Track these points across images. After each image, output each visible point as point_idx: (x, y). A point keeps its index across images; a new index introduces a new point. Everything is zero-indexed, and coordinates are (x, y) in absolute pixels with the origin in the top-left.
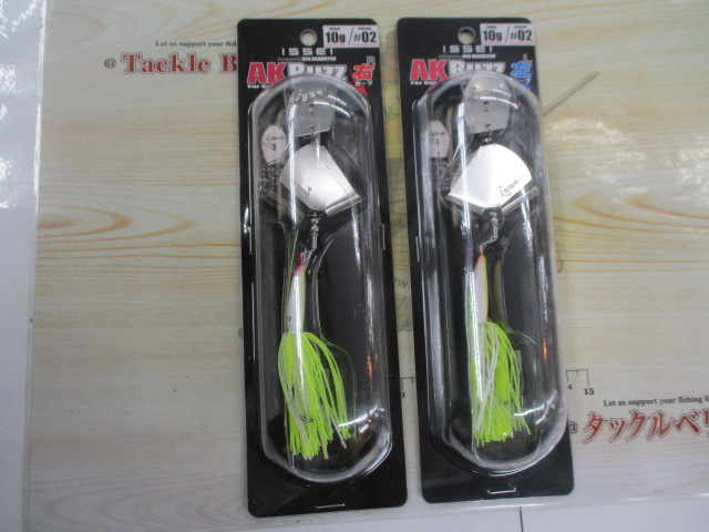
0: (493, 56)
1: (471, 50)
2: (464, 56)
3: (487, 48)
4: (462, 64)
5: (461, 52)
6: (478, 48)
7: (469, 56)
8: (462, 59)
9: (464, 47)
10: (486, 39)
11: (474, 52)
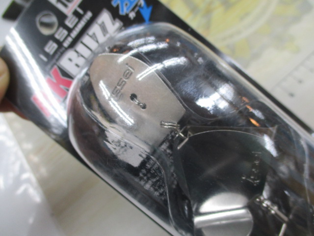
0: (89, 15)
1: (65, 32)
2: (66, 44)
3: (76, 13)
4: (71, 54)
5: (60, 43)
6: (69, 23)
7: (70, 40)
8: (67, 49)
9: (57, 36)
10: (66, 6)
11: (70, 30)
